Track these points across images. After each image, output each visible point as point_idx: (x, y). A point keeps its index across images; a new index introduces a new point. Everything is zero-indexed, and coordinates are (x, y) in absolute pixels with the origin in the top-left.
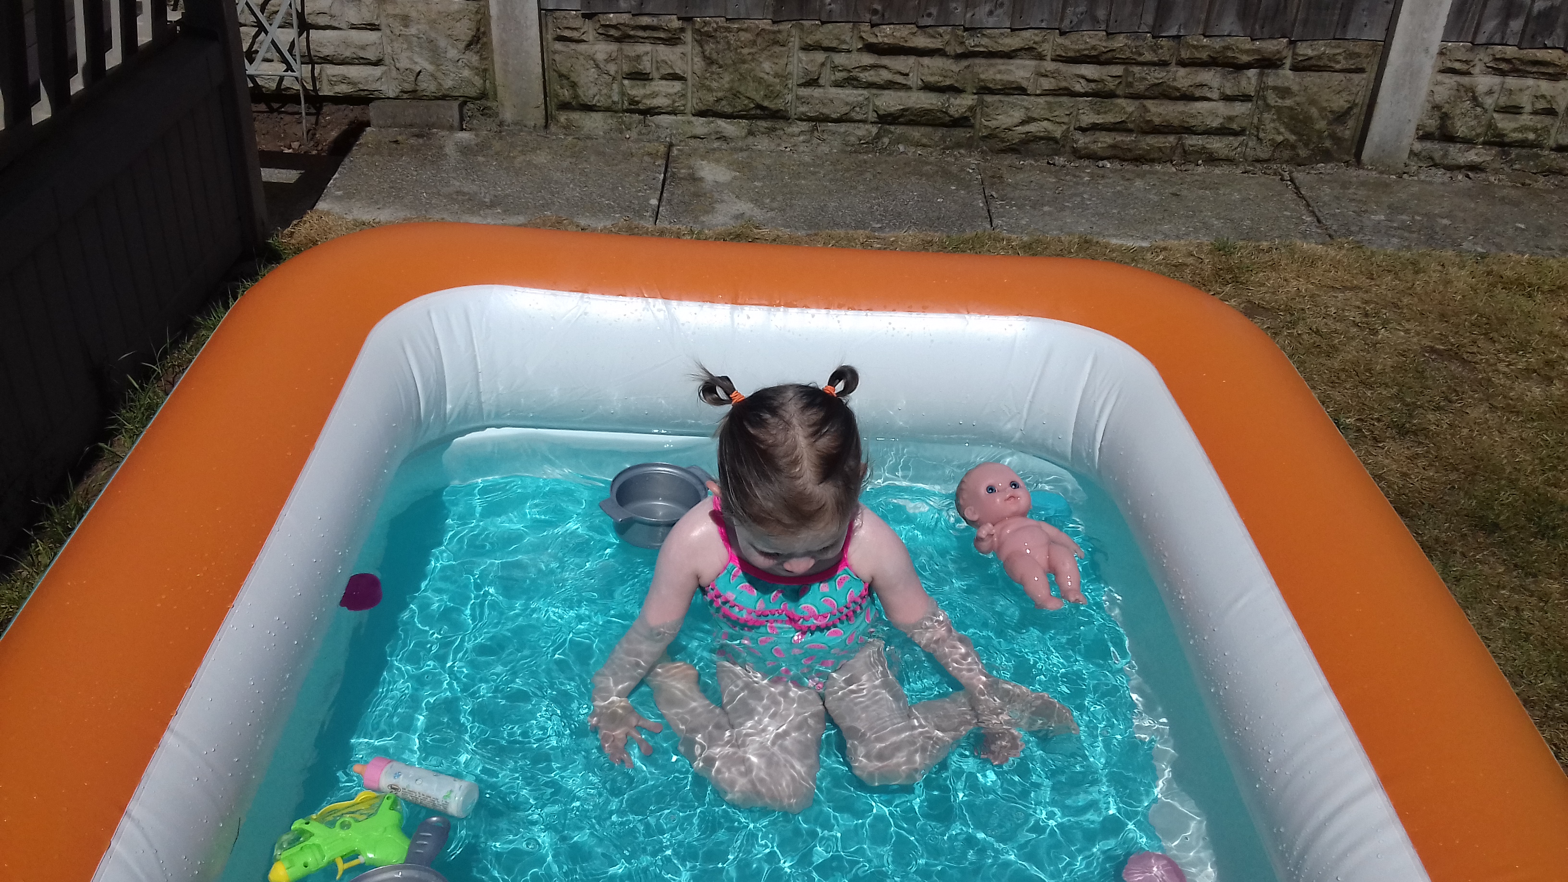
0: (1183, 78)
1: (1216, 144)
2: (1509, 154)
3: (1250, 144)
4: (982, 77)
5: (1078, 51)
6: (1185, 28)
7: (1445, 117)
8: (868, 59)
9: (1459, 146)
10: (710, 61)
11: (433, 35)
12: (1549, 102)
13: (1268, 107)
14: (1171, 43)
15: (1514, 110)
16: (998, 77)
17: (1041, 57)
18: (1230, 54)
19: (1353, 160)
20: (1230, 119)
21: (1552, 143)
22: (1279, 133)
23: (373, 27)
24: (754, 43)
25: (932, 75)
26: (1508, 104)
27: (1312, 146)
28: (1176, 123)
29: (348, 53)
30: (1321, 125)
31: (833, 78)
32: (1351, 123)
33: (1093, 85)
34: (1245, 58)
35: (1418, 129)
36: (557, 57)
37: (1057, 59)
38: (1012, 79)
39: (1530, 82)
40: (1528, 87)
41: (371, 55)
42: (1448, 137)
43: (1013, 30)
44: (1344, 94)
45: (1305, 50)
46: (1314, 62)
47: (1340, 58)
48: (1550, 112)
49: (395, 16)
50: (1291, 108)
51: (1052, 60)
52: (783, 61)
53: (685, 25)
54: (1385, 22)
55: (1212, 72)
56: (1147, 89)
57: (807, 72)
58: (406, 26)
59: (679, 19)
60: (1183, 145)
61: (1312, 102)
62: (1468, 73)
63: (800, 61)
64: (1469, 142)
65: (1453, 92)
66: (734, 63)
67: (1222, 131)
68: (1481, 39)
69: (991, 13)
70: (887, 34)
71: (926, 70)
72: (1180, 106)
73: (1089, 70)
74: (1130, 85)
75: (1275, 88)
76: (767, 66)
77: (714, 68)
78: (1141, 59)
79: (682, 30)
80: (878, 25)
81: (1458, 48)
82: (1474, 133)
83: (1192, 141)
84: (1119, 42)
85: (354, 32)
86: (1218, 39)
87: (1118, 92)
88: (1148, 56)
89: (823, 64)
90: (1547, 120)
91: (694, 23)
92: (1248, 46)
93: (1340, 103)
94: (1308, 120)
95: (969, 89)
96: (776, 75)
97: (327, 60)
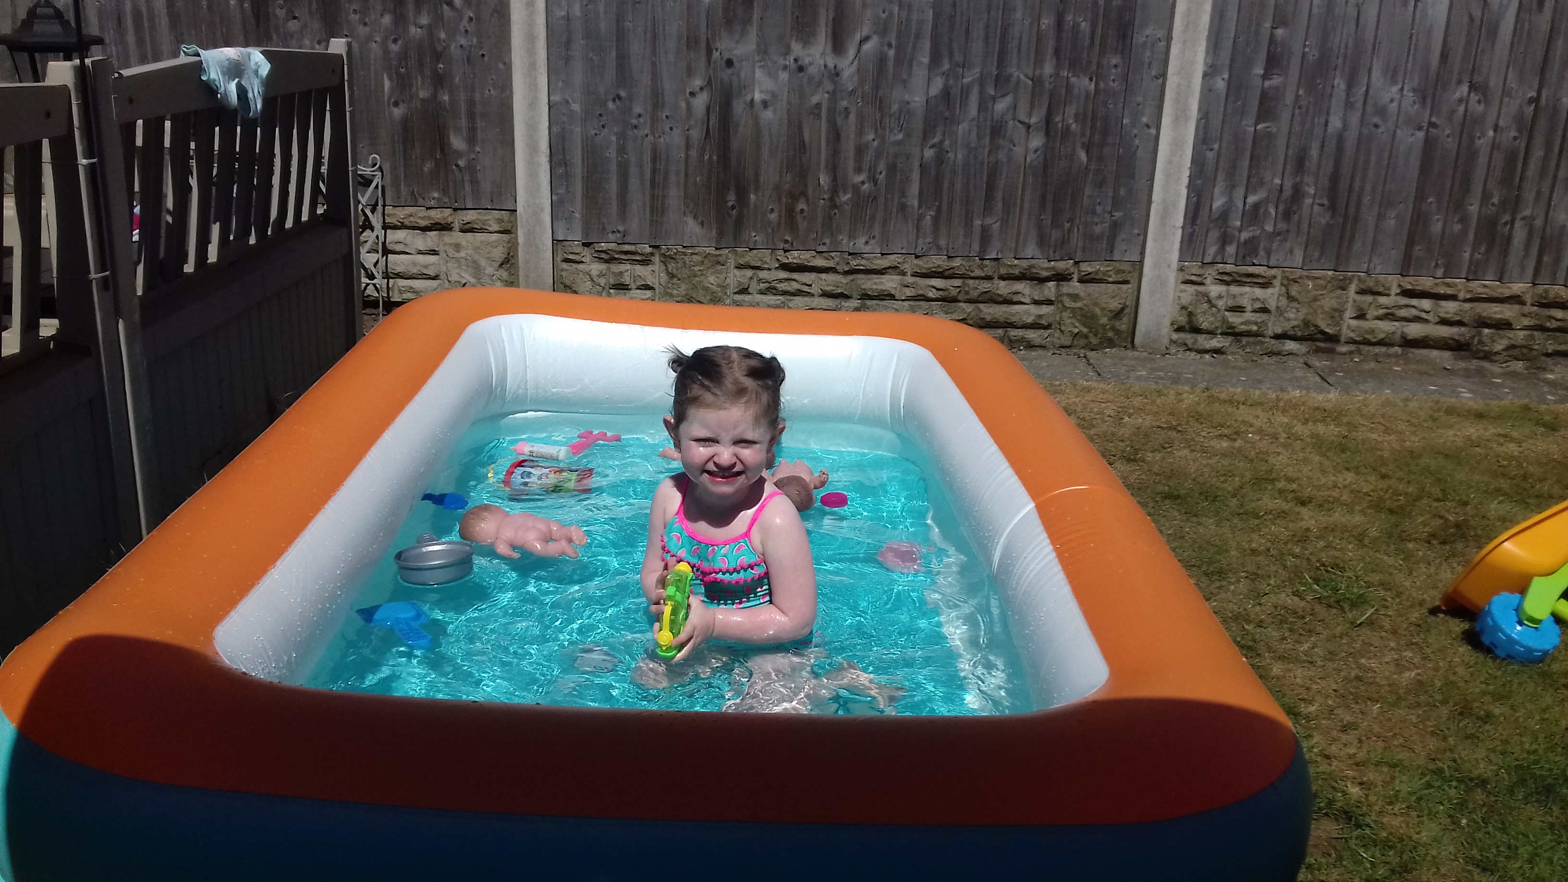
0: (1003, 288)
1: (1032, 335)
2: (1241, 342)
3: (1056, 335)
4: (863, 287)
5: (929, 269)
6: (1002, 253)
7: (1190, 314)
8: (783, 275)
9: (1204, 336)
10: (671, 276)
11: (476, 257)
12: (1263, 303)
13: (1065, 308)
14: (994, 263)
15: (1238, 309)
16: (874, 287)
17: (903, 274)
18: (1034, 271)
19: (1129, 346)
20: (1040, 317)
21: (1270, 333)
22: (1076, 327)
23: (434, 252)
24: (703, 263)
25: (828, 285)
26: (1234, 305)
27: (1099, 336)
28: (1002, 319)
29: (415, 271)
30: (1104, 320)
31: (758, 288)
32: (1125, 320)
33: (941, 293)
34: (1045, 274)
35: (1172, 324)
36: (564, 274)
37: (915, 275)
38: (884, 288)
39: (1247, 289)
40: (1246, 293)
41: (431, 272)
42: (1196, 330)
43: (883, 254)
44: (1117, 298)
45: (1086, 268)
46: (1091, 276)
47: (1111, 273)
48: (1264, 310)
49: (450, 244)
50: (1081, 309)
51: (912, 276)
52: (722, 276)
53: (654, 251)
54: (1139, 248)
55: (1023, 285)
56: (979, 296)
57: (740, 283)
58: (458, 252)
59: (650, 247)
60: (1008, 336)
61: (1096, 304)
62: (1202, 284)
63: (735, 276)
64: (1211, 333)
65: (1194, 297)
66: (689, 277)
67: (1035, 326)
68: (1208, 259)
69: (867, 243)
70: (794, 257)
71: (824, 283)
72: (1004, 308)
73: (937, 282)
74: (967, 293)
75: (1070, 295)
76: (712, 279)
77: (675, 280)
78: (972, 275)
79: (652, 254)
80: (789, 251)
81: (1193, 266)
82: (1213, 326)
83: (1013, 333)
84: (957, 262)
85: (421, 258)
86: (1025, 261)
87: (959, 298)
88: (978, 272)
89: (751, 278)
90: (1264, 317)
91: (660, 249)
92: (1046, 266)
93: (1115, 305)
94: (1094, 317)
95: (855, 296)
96: (719, 286)
97: (399, 276)
